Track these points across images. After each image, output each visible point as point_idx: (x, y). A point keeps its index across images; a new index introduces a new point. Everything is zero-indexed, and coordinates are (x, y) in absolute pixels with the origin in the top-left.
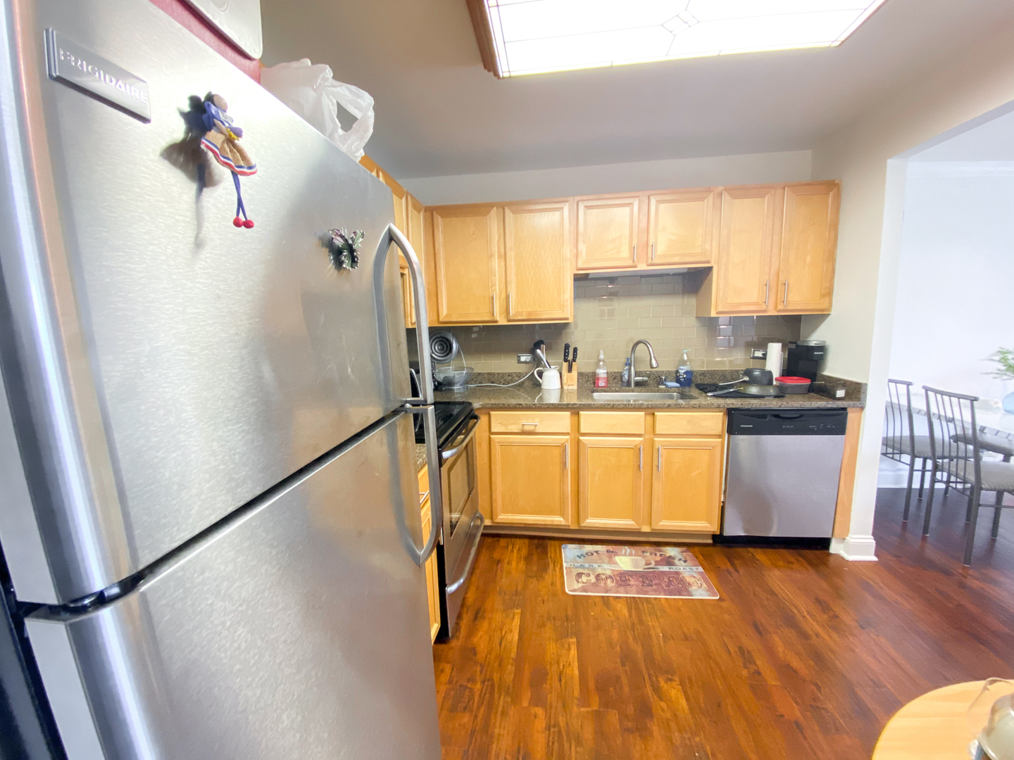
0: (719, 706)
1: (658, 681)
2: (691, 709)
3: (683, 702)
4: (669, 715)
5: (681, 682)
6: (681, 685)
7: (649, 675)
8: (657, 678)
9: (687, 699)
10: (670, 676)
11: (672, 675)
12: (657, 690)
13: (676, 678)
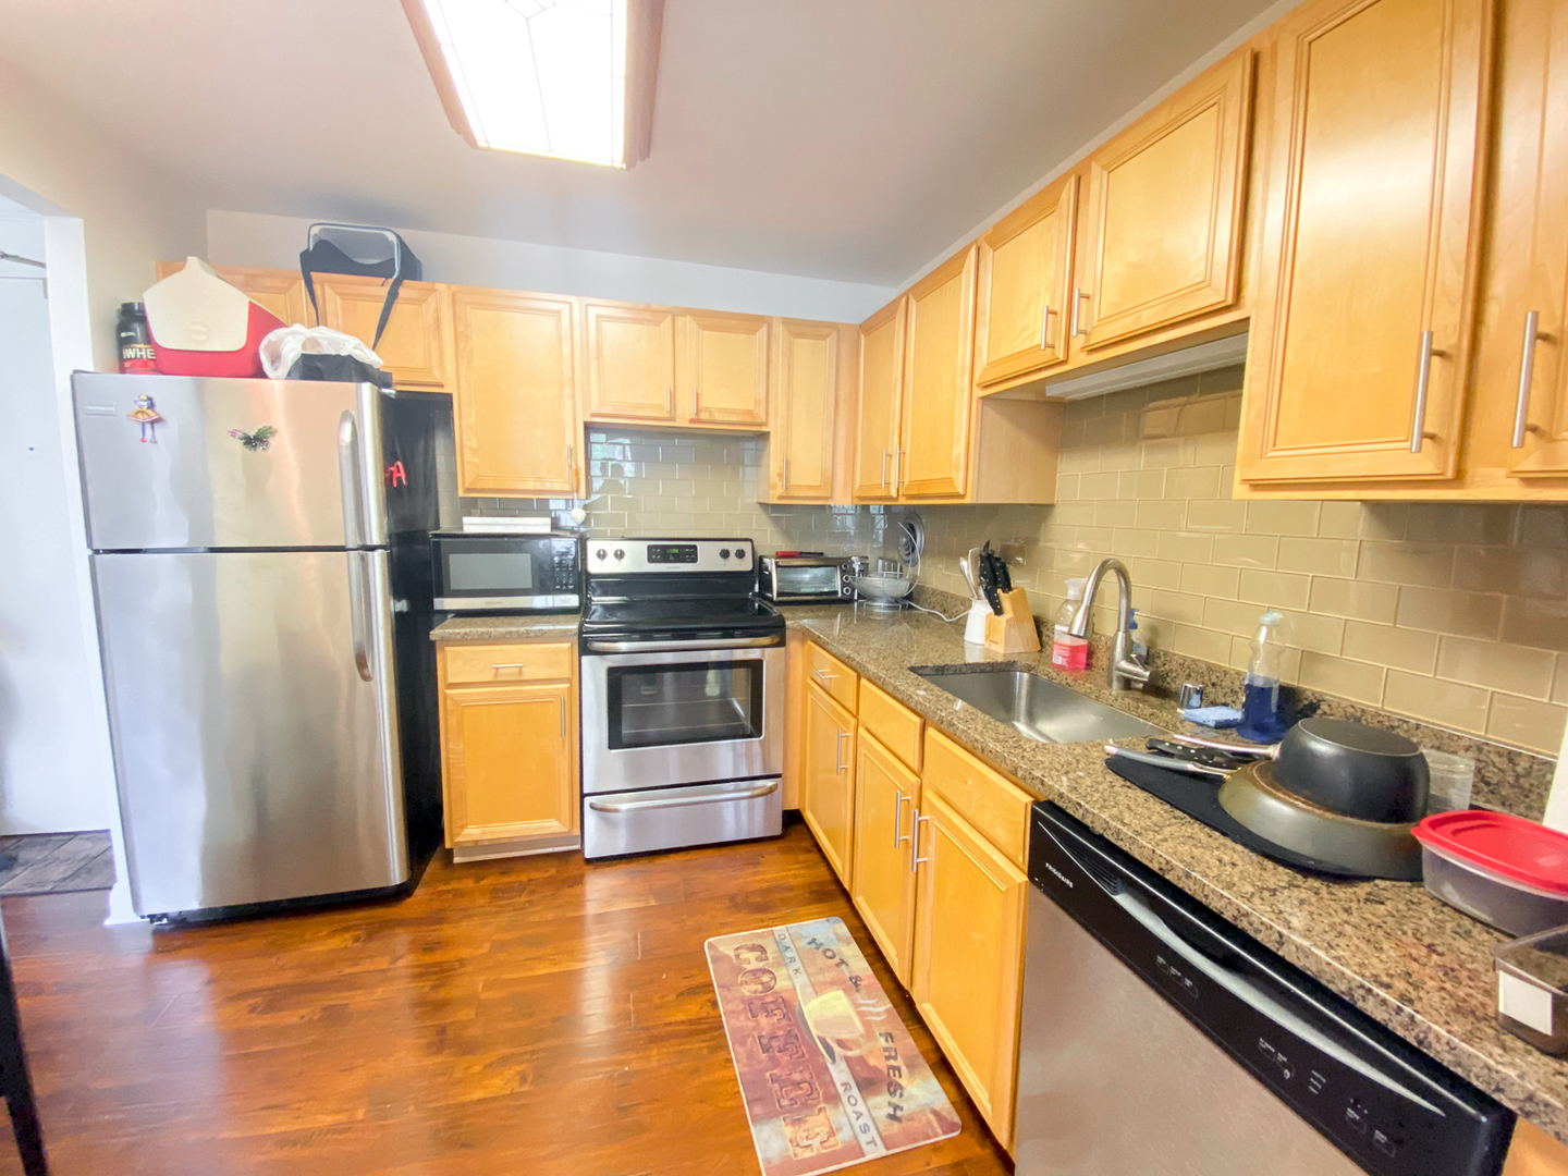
0: (465, 1145)
1: (523, 1062)
2: (463, 1105)
3: (478, 1095)
4: (458, 1074)
5: (517, 1094)
6: (512, 1094)
7: (534, 1051)
8: (528, 1061)
9: (480, 1101)
10: (530, 1079)
11: (532, 1082)
12: (505, 1061)
13: (525, 1088)
